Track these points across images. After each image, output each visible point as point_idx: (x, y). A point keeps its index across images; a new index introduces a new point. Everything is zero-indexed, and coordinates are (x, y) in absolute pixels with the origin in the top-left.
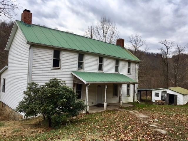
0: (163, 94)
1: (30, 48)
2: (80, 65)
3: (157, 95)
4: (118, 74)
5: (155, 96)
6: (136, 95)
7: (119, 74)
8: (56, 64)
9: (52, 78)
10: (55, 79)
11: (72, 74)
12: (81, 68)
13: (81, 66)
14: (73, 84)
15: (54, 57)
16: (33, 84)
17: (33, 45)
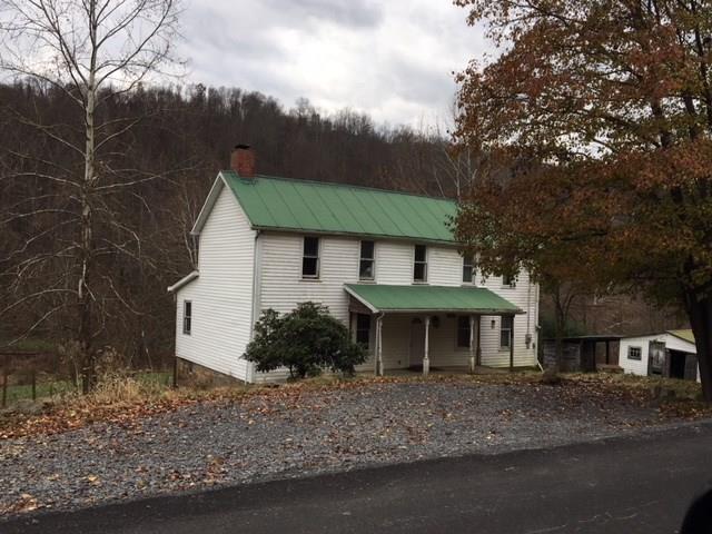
0: (655, 352)
1: (256, 238)
2: (366, 267)
3: (635, 354)
4: (470, 288)
5: (629, 357)
6: (534, 346)
7: (475, 288)
8: (310, 268)
9: (302, 301)
10: (310, 303)
11: (346, 292)
12: (369, 274)
13: (369, 269)
14: (348, 314)
15: (305, 252)
16: (270, 311)
17: (263, 232)
